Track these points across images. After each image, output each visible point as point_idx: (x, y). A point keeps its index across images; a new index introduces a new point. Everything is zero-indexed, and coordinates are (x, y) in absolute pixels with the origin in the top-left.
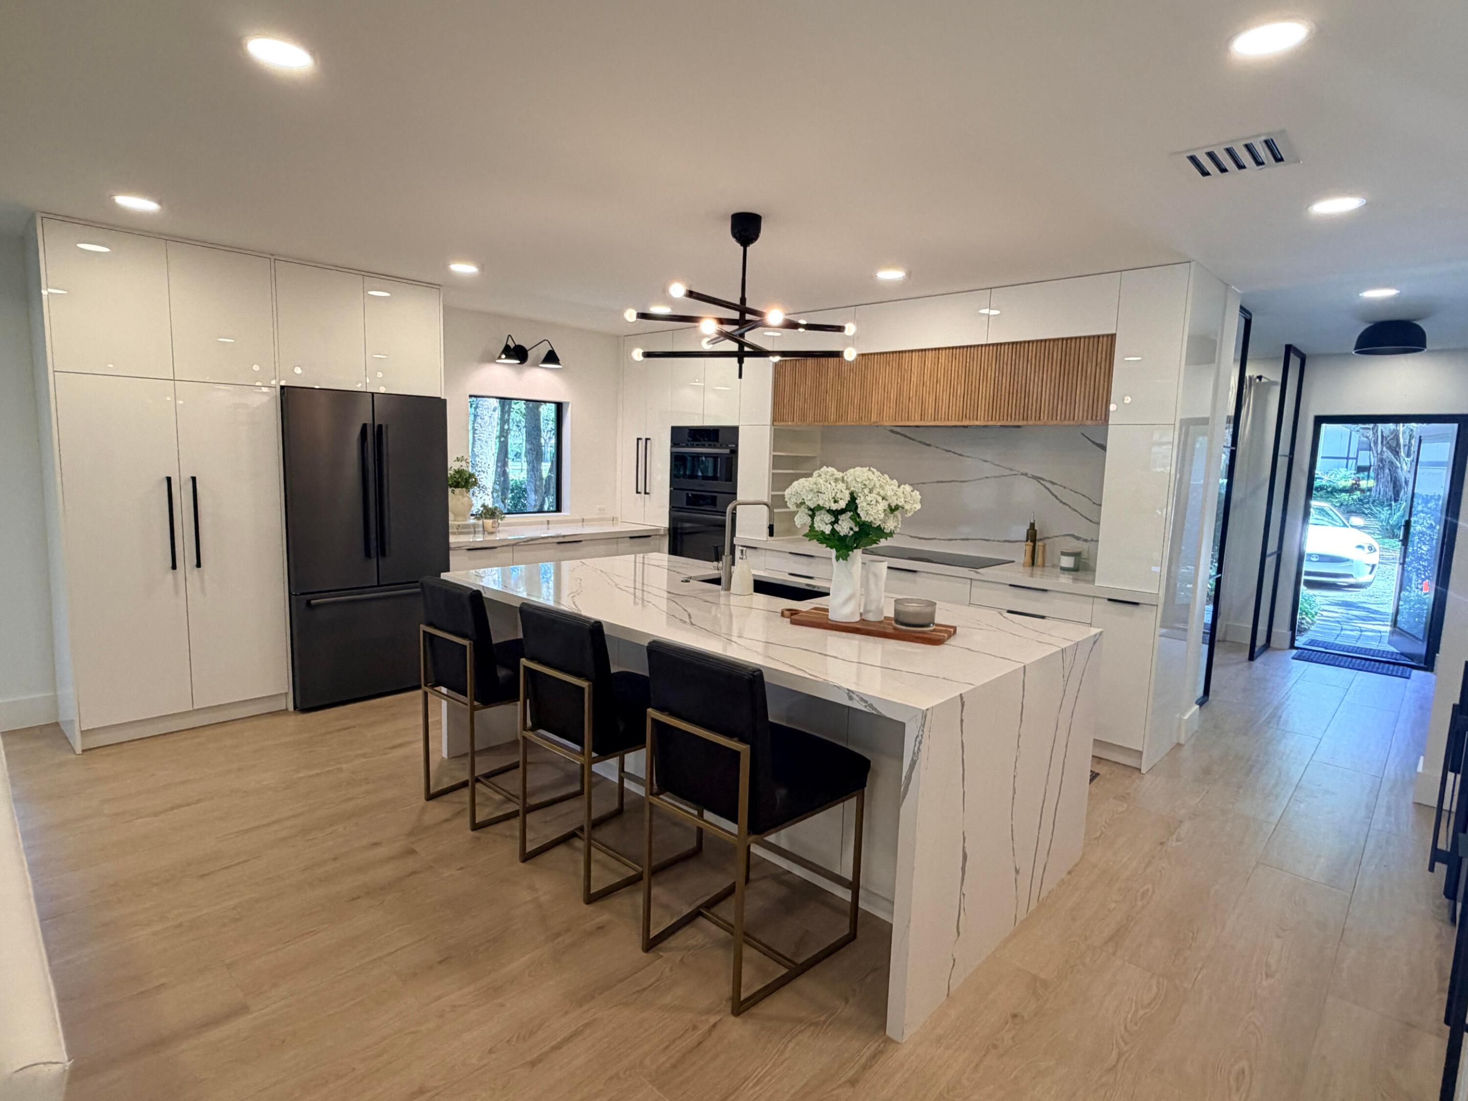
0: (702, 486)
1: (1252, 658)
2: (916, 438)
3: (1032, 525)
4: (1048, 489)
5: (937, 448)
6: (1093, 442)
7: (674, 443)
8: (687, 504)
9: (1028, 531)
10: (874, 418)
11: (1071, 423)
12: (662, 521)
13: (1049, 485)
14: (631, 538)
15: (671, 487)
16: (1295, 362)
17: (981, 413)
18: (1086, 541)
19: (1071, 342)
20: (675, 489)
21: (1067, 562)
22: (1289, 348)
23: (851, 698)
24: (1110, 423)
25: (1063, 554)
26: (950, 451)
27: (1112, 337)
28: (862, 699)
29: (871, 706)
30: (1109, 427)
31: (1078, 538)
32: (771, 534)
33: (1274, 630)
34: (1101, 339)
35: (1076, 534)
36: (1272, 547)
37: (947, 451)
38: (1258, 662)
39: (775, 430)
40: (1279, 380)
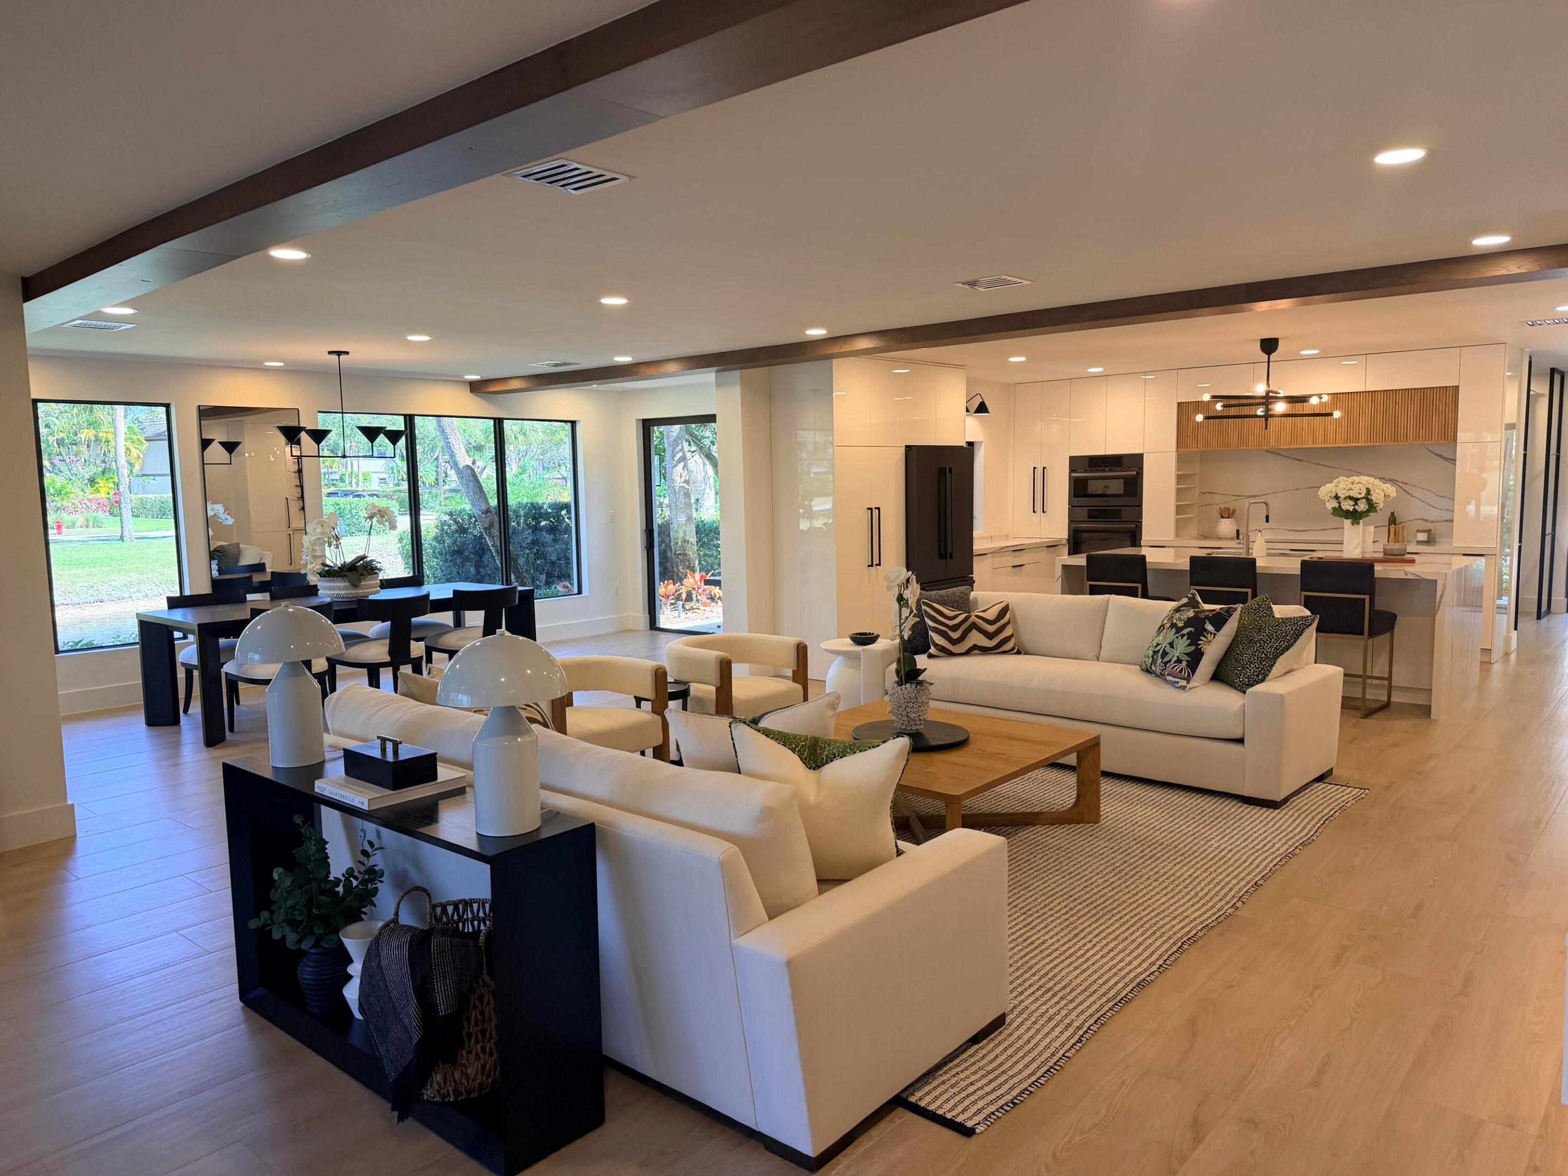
0: (1107, 502)
1: (1539, 617)
2: (1290, 456)
3: (1393, 514)
4: (1401, 488)
5: (1309, 462)
6: (1434, 453)
7: (1072, 470)
8: (1088, 518)
9: (1390, 518)
10: (1272, 443)
11: (1430, 442)
12: (1062, 533)
13: (1401, 484)
14: (1048, 547)
15: (1069, 505)
16: (1557, 378)
17: (1362, 437)
18: (1433, 522)
19: (1430, 391)
20: (1072, 506)
21: (1422, 537)
22: (1553, 371)
23: (1406, 575)
24: (1458, 442)
25: (1418, 531)
26: (1319, 464)
27: (1457, 388)
28: (1413, 574)
29: (1418, 576)
30: (1458, 444)
31: (1427, 521)
32: (1267, 521)
33: (1553, 598)
34: (1448, 389)
35: (1425, 518)
36: (1549, 529)
37: (1317, 464)
38: (1544, 621)
39: (1178, 455)
40: (1547, 393)
